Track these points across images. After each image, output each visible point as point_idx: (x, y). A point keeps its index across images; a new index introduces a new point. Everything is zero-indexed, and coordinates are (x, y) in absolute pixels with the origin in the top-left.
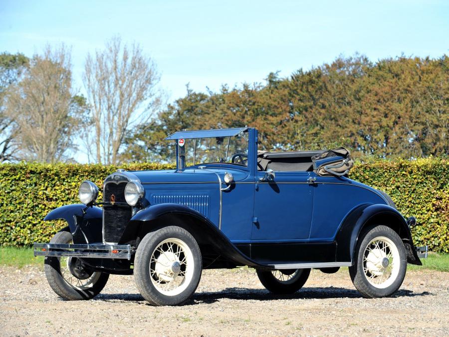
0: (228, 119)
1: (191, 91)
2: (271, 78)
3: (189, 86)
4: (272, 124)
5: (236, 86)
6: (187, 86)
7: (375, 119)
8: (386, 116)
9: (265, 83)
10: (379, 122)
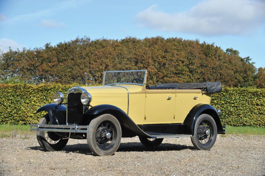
0: (29, 63)
1: (12, 50)
2: (47, 46)
3: (11, 48)
4: (49, 66)
5: (30, 49)
6: (10, 47)
7: (97, 66)
8: (101, 65)
9: (44, 48)
10: (99, 68)
